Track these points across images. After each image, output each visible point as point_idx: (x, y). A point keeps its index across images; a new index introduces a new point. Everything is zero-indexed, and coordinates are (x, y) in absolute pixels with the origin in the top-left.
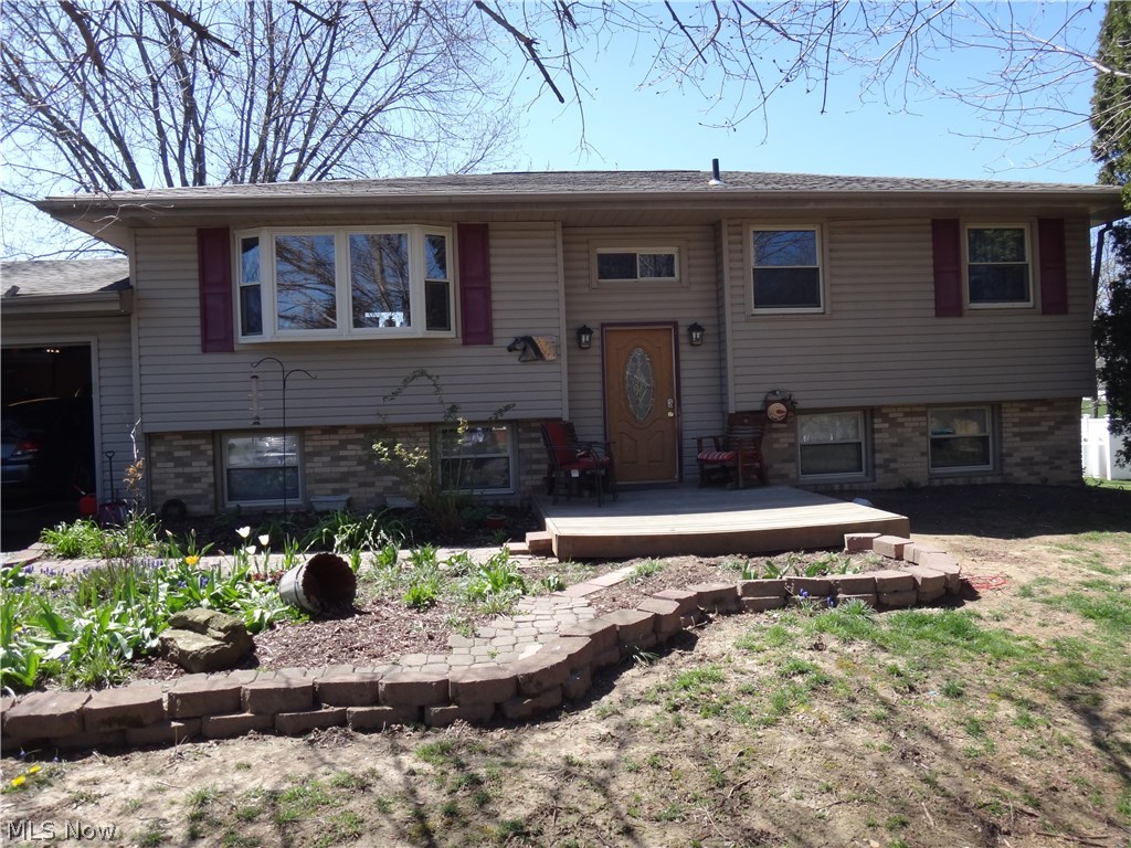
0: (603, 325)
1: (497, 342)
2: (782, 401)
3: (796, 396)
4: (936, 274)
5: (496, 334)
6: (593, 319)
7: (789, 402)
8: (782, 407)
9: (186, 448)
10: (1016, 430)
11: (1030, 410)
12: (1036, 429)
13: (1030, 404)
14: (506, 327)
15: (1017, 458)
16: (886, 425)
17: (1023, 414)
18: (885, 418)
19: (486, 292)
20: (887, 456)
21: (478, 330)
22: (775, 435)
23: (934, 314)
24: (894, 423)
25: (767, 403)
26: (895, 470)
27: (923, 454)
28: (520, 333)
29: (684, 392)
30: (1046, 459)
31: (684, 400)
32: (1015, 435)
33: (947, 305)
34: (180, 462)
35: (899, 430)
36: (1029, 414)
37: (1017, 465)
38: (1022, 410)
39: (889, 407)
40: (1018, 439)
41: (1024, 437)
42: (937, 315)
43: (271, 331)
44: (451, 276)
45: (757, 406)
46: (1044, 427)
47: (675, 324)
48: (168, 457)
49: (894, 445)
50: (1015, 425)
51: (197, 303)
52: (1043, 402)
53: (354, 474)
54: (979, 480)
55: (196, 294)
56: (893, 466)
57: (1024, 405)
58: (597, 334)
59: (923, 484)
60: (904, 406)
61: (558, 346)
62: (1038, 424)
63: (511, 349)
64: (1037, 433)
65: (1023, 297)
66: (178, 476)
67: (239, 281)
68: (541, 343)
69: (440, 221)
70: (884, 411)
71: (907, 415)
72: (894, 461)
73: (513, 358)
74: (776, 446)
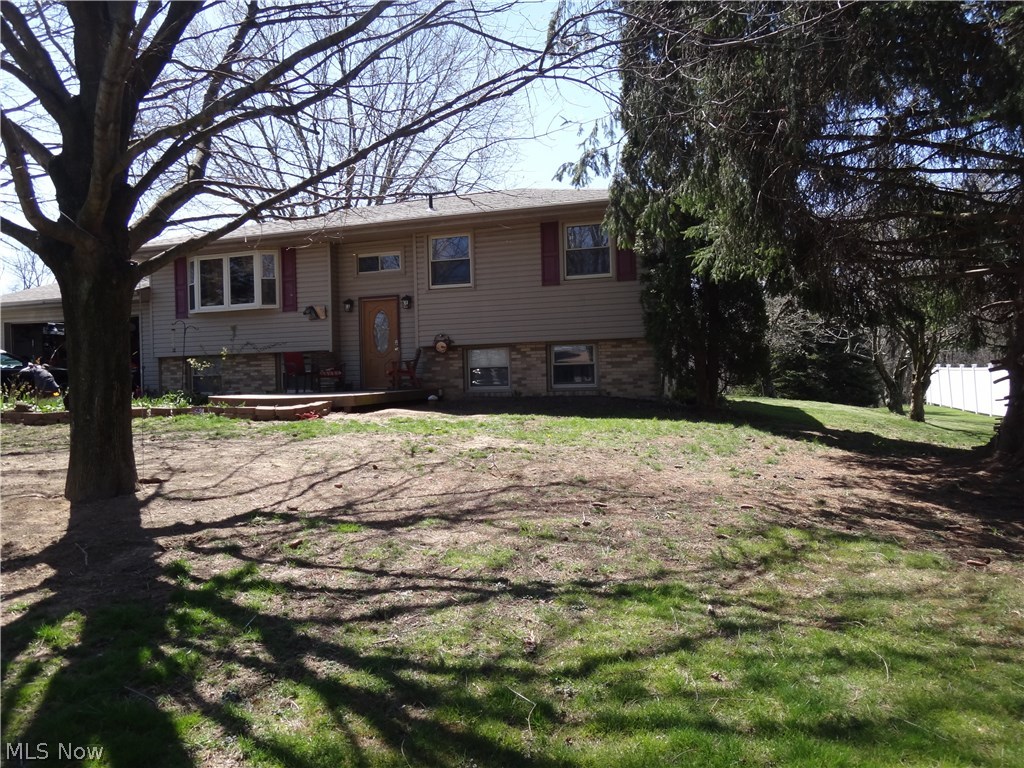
0: (360, 299)
1: (299, 310)
2: (444, 341)
3: (452, 338)
4: (543, 258)
5: (299, 305)
6: (354, 295)
7: (449, 342)
8: (445, 345)
9: (175, 365)
10: (609, 360)
11: (619, 346)
12: (625, 359)
13: (619, 342)
14: (303, 302)
15: (609, 379)
16: (519, 356)
17: (613, 350)
18: (519, 351)
19: (295, 283)
20: (520, 376)
21: (290, 304)
22: (451, 362)
23: (541, 284)
24: (524, 355)
25: (436, 342)
26: (525, 385)
27: (543, 375)
28: (308, 305)
29: (402, 336)
30: (631, 380)
31: (402, 341)
32: (608, 363)
33: (550, 278)
34: (173, 373)
35: (528, 359)
36: (619, 349)
37: (609, 384)
38: (613, 346)
39: (521, 344)
40: (610, 366)
41: (614, 365)
42: (543, 285)
43: (199, 308)
44: (277, 275)
45: (431, 344)
46: (629, 358)
47: (398, 296)
48: (168, 370)
49: (525, 369)
50: (608, 357)
51: (174, 294)
52: (629, 341)
53: (241, 380)
54: (581, 393)
55: (174, 290)
56: (523, 382)
57: (615, 343)
58: (356, 303)
59: (543, 395)
60: (531, 343)
61: (326, 311)
62: (626, 356)
63: (305, 313)
64: (623, 363)
65: (606, 270)
66: (172, 379)
67: (189, 284)
68: (318, 309)
69: (271, 248)
70: (518, 347)
71: (532, 349)
72: (525, 379)
73: (306, 318)
74: (451, 368)
